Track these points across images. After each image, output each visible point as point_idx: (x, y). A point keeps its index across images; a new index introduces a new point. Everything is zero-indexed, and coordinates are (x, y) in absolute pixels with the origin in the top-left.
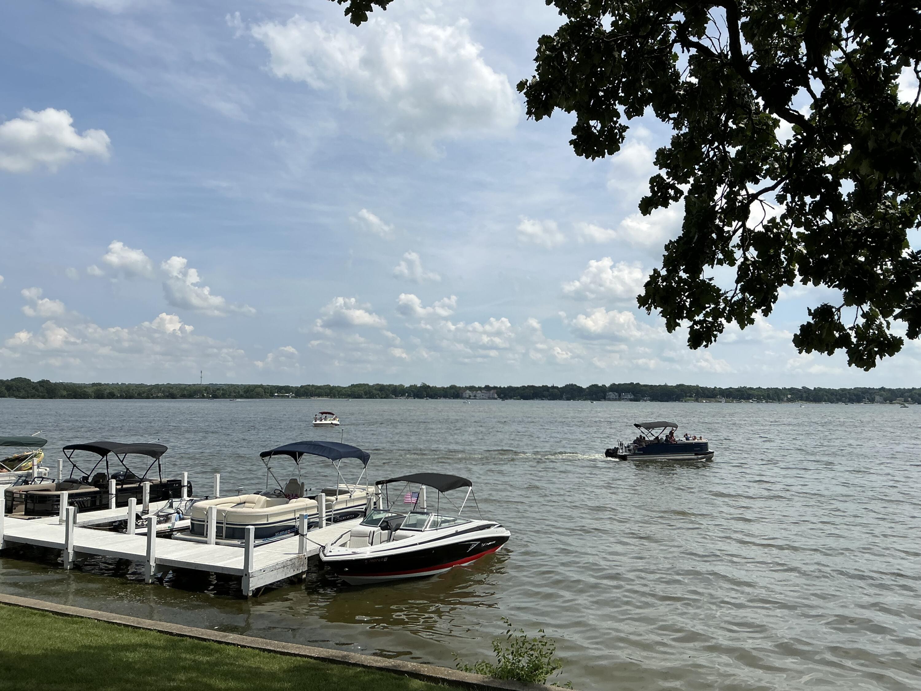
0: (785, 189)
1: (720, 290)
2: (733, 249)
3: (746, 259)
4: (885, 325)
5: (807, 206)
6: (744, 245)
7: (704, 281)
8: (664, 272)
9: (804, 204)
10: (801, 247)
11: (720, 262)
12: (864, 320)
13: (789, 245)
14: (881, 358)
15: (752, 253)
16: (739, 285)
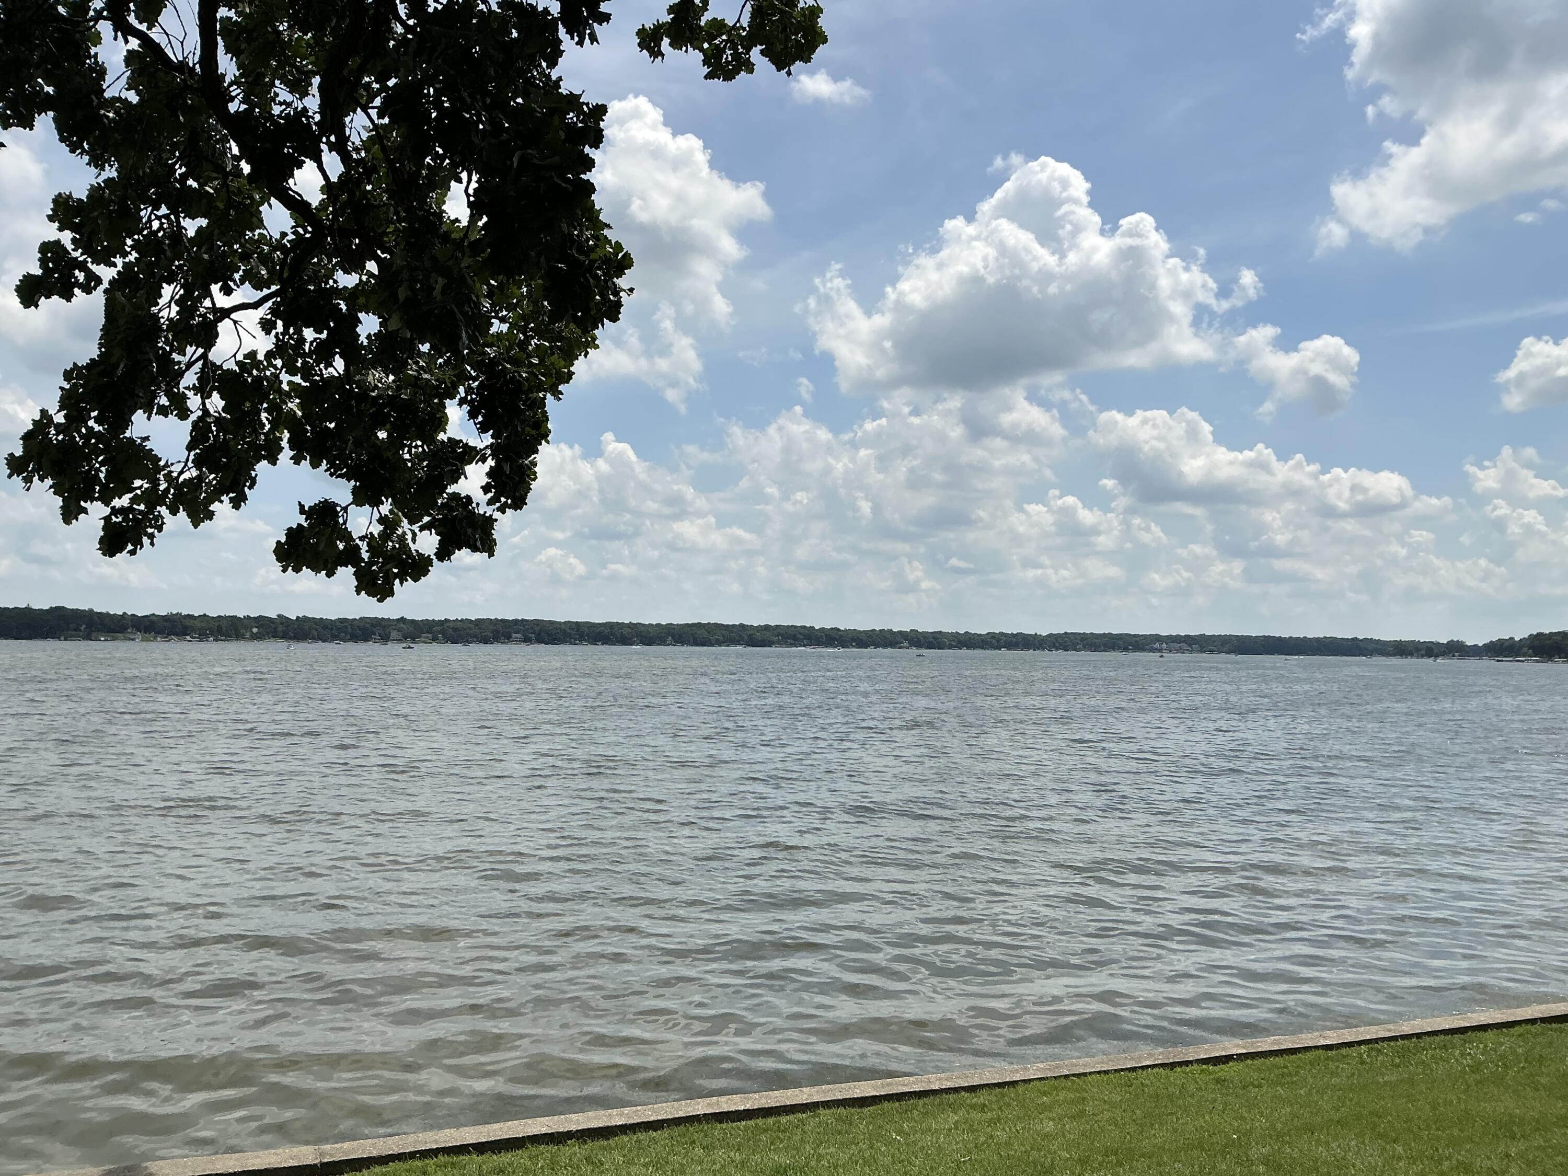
0: (274, 311)
1: (160, 459)
2: (187, 392)
3: (206, 412)
4: (409, 536)
5: (307, 345)
6: (203, 389)
7: (131, 440)
8: (60, 418)
9: (302, 340)
10: (293, 405)
11: (163, 411)
12: (381, 528)
13: (274, 399)
14: (401, 584)
15: (216, 403)
16: (192, 453)
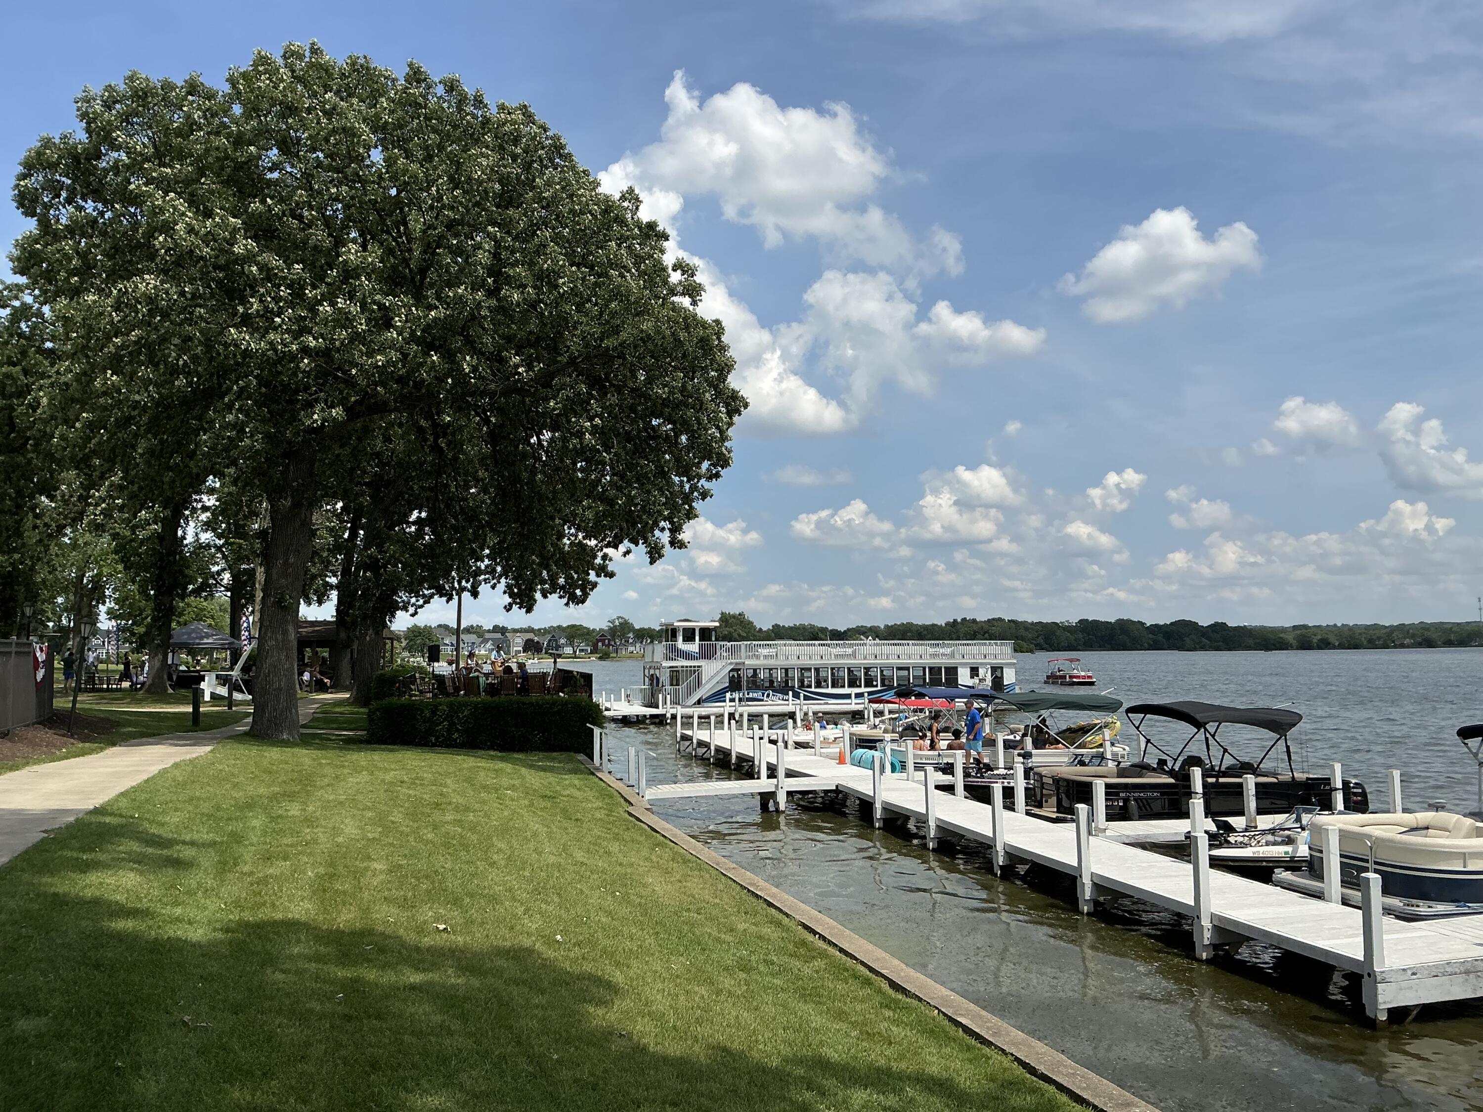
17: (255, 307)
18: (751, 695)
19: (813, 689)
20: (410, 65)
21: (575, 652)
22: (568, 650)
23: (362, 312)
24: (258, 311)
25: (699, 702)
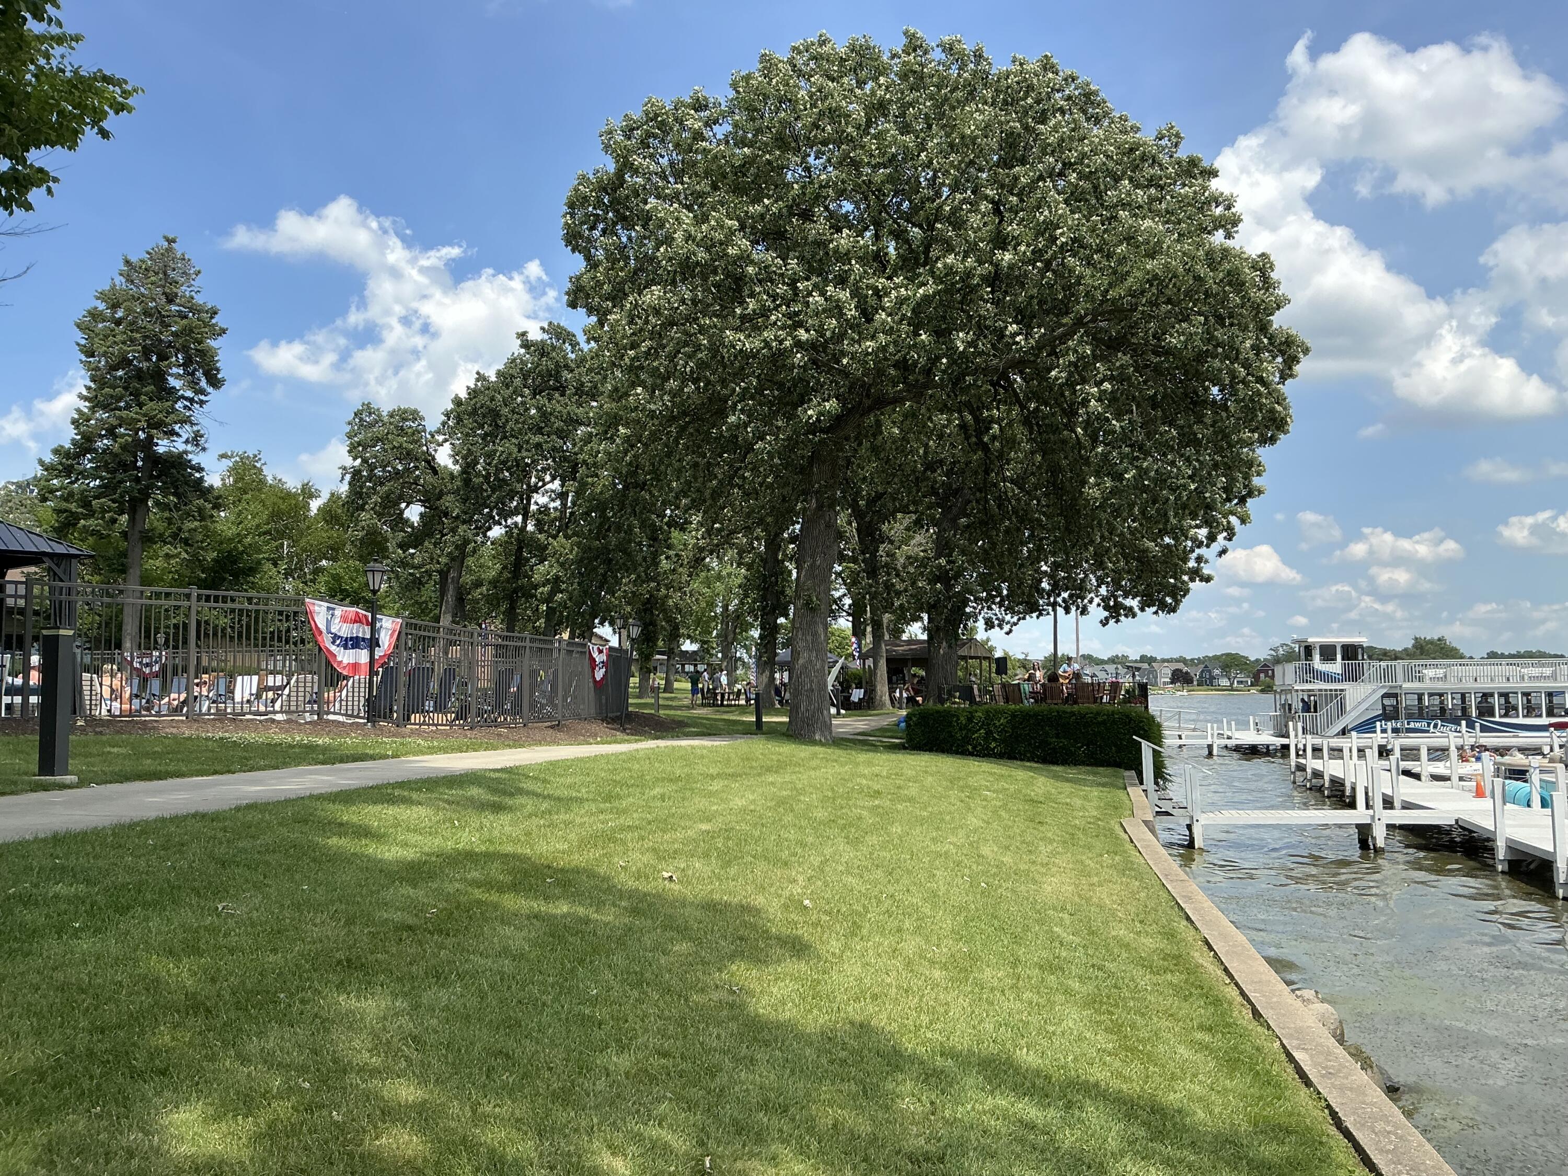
17: (751, 306)
18: (1412, 725)
19: (1497, 719)
20: (906, 33)
21: (1232, 684)
22: (1224, 682)
23: (852, 298)
24: (754, 311)
25: (1344, 732)
